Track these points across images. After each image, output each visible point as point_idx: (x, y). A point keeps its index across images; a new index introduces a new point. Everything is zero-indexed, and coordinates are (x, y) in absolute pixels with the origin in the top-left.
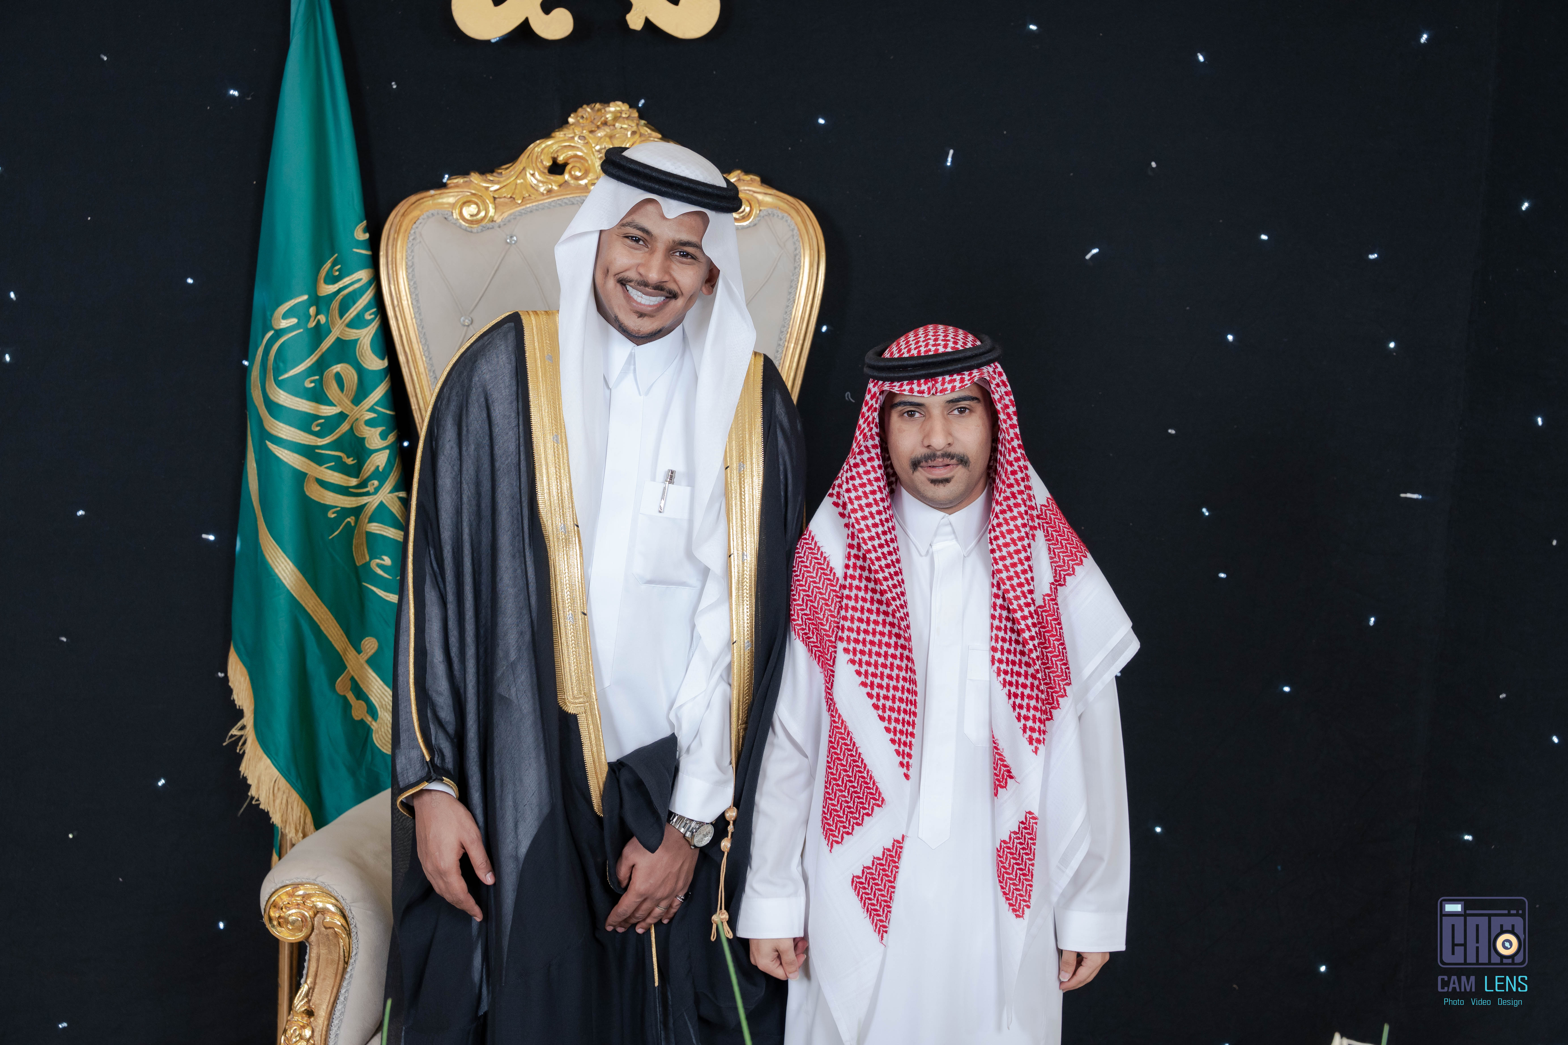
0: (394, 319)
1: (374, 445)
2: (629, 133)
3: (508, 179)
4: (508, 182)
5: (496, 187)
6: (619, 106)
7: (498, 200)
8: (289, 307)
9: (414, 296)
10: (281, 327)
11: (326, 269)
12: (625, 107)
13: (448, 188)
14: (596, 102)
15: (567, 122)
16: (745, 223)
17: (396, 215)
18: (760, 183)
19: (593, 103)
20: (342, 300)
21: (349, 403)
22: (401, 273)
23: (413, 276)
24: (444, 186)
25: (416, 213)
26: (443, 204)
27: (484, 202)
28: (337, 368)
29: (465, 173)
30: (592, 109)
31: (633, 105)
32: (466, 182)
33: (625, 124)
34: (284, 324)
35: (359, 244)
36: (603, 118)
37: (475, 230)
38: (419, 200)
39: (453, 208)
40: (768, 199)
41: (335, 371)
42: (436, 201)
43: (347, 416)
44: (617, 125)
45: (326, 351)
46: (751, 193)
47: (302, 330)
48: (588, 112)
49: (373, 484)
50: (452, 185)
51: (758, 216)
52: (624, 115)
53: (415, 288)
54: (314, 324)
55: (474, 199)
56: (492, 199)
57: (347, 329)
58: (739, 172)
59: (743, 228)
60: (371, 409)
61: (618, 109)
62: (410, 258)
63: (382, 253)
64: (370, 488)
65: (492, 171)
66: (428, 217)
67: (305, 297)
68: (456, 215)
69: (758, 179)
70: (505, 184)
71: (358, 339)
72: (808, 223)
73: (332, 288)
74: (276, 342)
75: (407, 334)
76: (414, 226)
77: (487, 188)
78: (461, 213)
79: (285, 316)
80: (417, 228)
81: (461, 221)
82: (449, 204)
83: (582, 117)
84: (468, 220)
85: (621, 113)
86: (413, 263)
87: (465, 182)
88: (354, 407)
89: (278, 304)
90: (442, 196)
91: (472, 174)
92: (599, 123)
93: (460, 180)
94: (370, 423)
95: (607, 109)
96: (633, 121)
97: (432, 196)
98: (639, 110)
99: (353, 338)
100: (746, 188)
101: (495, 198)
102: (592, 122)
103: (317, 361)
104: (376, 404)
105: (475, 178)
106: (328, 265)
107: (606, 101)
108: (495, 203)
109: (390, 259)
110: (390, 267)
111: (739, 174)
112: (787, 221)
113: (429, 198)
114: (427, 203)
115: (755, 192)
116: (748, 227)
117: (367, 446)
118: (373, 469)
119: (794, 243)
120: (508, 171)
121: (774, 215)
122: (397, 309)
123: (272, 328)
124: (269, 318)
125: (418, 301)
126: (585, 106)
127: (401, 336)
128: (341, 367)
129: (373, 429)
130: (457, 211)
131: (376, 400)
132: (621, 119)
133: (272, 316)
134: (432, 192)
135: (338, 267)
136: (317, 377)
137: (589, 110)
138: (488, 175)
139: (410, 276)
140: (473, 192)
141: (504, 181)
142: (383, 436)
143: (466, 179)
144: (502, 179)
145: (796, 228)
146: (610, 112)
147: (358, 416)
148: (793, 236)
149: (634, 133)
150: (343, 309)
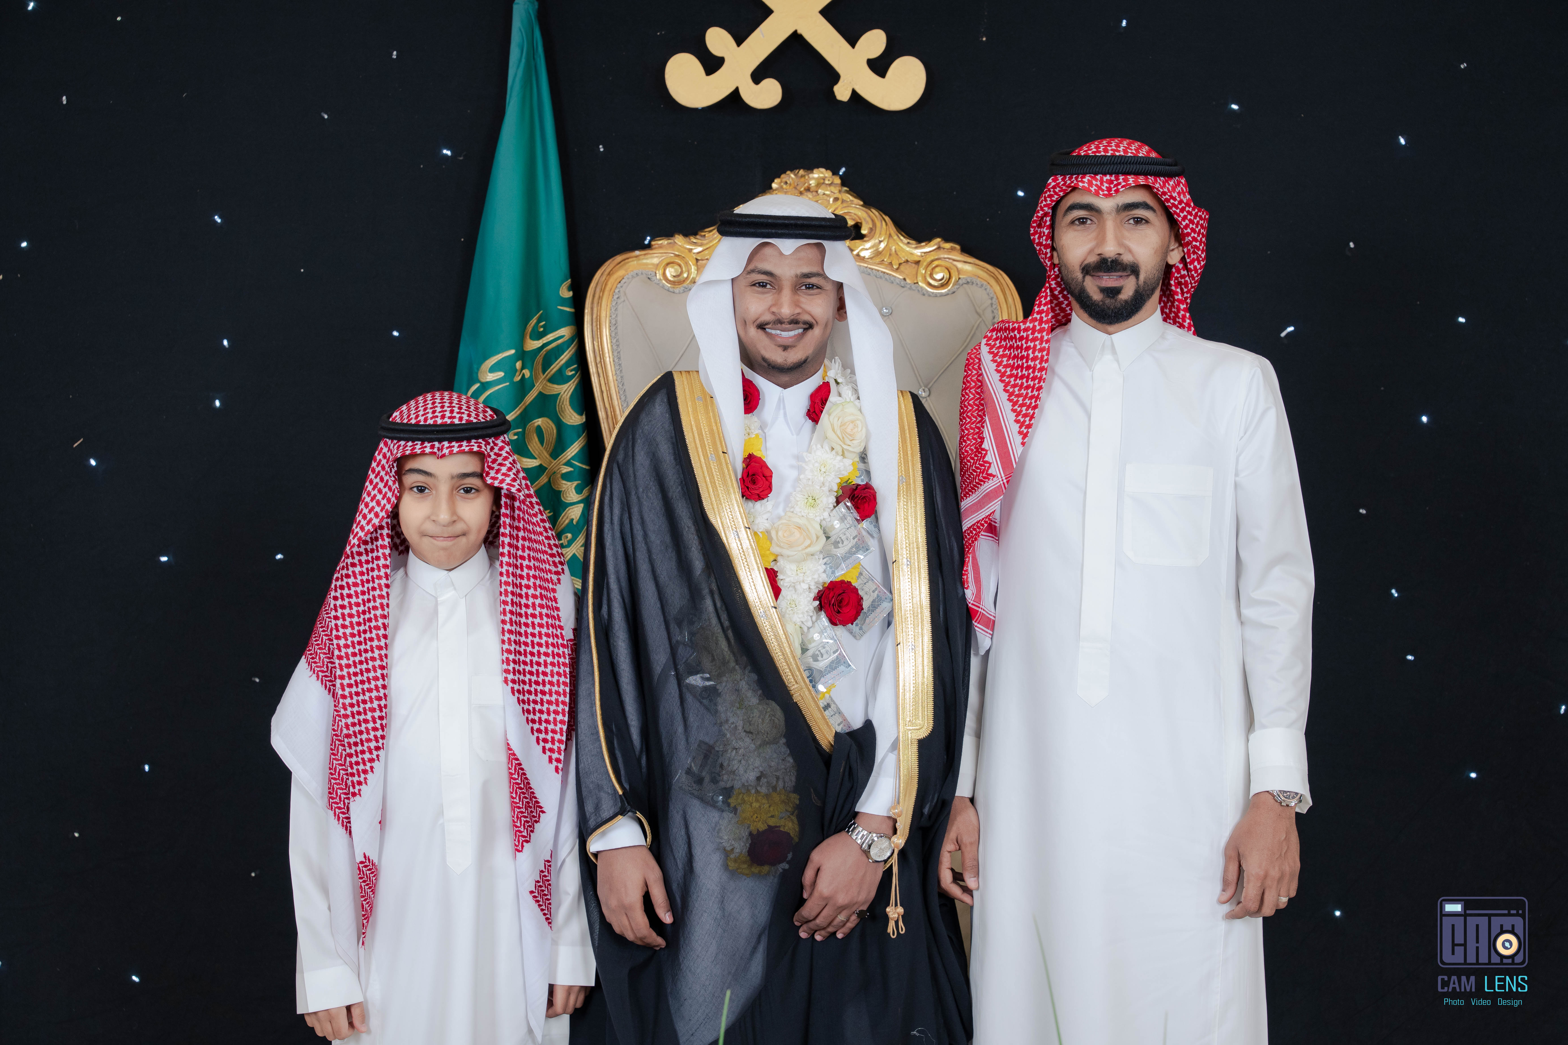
0: (595, 375)
1: (569, 499)
2: (831, 200)
3: (711, 241)
4: (711, 244)
5: (700, 249)
6: (822, 173)
7: (700, 262)
8: (496, 361)
9: (616, 354)
10: (488, 380)
11: (532, 325)
12: (828, 174)
13: (652, 249)
14: (800, 168)
15: (771, 188)
16: (944, 291)
17: (602, 274)
18: (960, 252)
19: (796, 169)
20: (546, 355)
21: (548, 456)
22: (604, 330)
23: (616, 333)
24: (649, 246)
25: (621, 273)
26: (647, 264)
27: (687, 264)
28: (539, 422)
29: (669, 235)
30: (795, 175)
31: (835, 173)
32: (670, 243)
33: (827, 190)
34: (490, 377)
35: (563, 302)
36: (806, 184)
37: (677, 291)
38: (624, 260)
39: (656, 269)
40: (968, 267)
41: (536, 424)
42: (640, 262)
43: (546, 469)
44: (820, 191)
45: (529, 405)
46: (951, 261)
47: (508, 384)
48: (792, 178)
49: (567, 537)
50: (657, 246)
51: (956, 282)
52: (827, 182)
53: (618, 346)
54: (520, 378)
55: (678, 260)
56: (695, 261)
57: (549, 384)
58: (939, 240)
59: (942, 295)
60: (568, 463)
61: (822, 175)
62: (613, 317)
63: (587, 311)
64: (564, 541)
65: (695, 234)
66: (633, 277)
67: (513, 352)
68: (659, 276)
69: (958, 247)
70: (708, 246)
71: (559, 394)
72: (1007, 292)
73: (537, 344)
74: (481, 394)
75: (608, 391)
76: (619, 285)
77: (690, 250)
78: (664, 274)
79: (492, 370)
80: (621, 287)
81: (664, 282)
82: (653, 264)
83: (786, 183)
84: (670, 281)
85: (824, 180)
86: (616, 321)
87: (668, 244)
88: (552, 461)
89: (486, 358)
90: (646, 257)
91: (676, 236)
92: (802, 189)
93: (664, 242)
94: (567, 477)
95: (811, 175)
96: (835, 187)
97: (637, 257)
98: (841, 177)
99: (554, 393)
100: (946, 256)
101: (697, 260)
102: (795, 188)
103: (521, 414)
104: (573, 458)
105: (679, 240)
106: (533, 321)
107: (810, 167)
108: (697, 266)
109: (595, 316)
110: (594, 324)
111: (939, 242)
112: (986, 289)
113: (634, 259)
114: (632, 263)
115: (954, 260)
116: (947, 294)
117: (563, 499)
118: (567, 522)
119: (993, 312)
120: (711, 233)
121: (973, 283)
122: (599, 365)
123: (479, 381)
124: (476, 371)
125: (619, 358)
126: (788, 172)
127: (602, 392)
128: (542, 421)
129: (569, 483)
130: (661, 271)
131: (573, 454)
132: (823, 186)
133: (478, 369)
134: (637, 253)
135: (543, 323)
136: (520, 430)
137: (792, 176)
138: (691, 237)
139: (613, 335)
140: (677, 253)
141: (707, 244)
142: (579, 490)
143: (670, 241)
144: (705, 242)
145: (995, 297)
146: (814, 178)
147: (555, 469)
148: (992, 304)
149: (836, 199)
150: (546, 365)
